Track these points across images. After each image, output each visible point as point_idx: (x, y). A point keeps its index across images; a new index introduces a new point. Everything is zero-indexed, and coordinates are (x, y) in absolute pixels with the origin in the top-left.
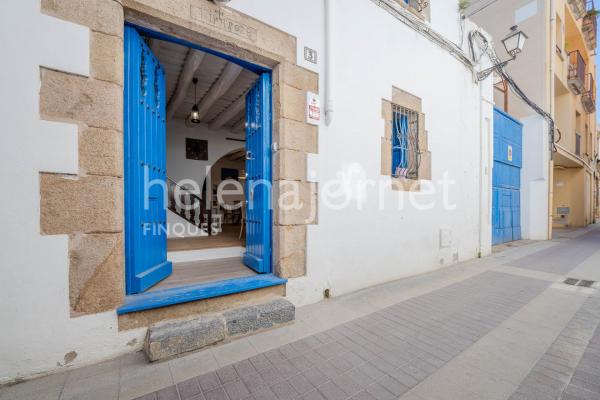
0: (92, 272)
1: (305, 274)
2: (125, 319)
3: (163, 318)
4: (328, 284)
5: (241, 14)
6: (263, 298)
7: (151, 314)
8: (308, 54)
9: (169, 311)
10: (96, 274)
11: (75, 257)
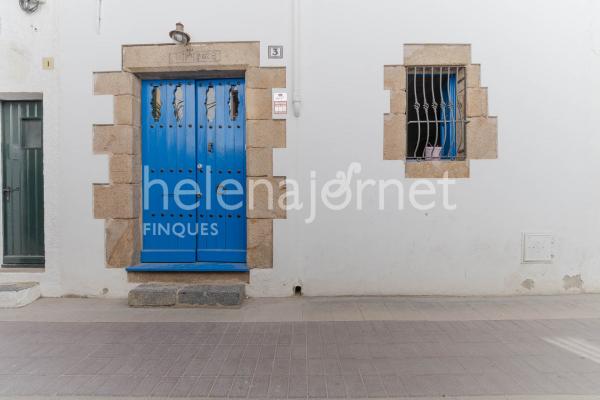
0: (115, 243)
1: (272, 267)
2: (132, 275)
3: (153, 280)
4: (300, 281)
5: (208, 43)
6: (227, 281)
7: (148, 276)
8: (272, 51)
9: (157, 276)
10: (118, 244)
11: (108, 232)
